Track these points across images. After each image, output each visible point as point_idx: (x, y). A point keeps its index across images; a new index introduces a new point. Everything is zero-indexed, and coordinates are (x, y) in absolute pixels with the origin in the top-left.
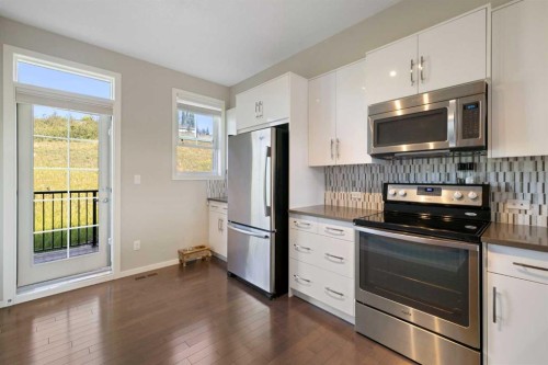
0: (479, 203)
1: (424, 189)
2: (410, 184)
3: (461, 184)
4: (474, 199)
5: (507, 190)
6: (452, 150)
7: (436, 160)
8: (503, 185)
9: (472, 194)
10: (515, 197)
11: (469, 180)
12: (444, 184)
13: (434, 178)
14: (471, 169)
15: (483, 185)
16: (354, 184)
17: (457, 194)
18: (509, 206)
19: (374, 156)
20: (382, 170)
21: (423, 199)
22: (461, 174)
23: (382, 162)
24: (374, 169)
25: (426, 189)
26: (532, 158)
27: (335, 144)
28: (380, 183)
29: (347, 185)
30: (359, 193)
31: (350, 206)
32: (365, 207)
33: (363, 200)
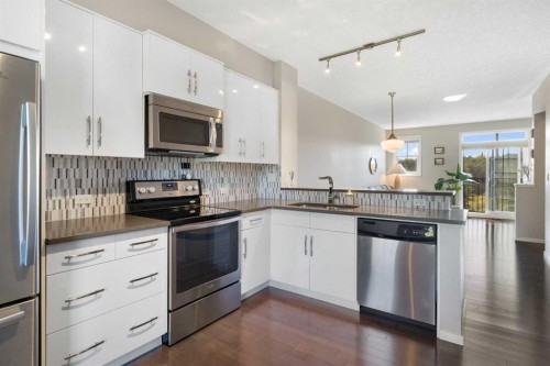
0: (197, 193)
4: (196, 190)
7: (167, 159)
14: (188, 168)
15: (197, 180)
24: (109, 163)
25: (167, 185)
29: (66, 186)
30: (86, 196)
31: (72, 216)
32: (97, 214)
33: (93, 205)
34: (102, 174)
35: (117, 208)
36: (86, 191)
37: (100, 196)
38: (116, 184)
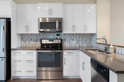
0: (60, 43)
1: (50, 40)
2: (47, 39)
3: (57, 39)
4: (60, 42)
5: (64, 40)
6: (57, 31)
7: (52, 33)
8: (64, 39)
9: (59, 41)
10: (65, 41)
11: (59, 38)
12: (54, 39)
13: (52, 37)
14: (59, 35)
15: (61, 39)
16: (31, 39)
17: (57, 41)
18: (65, 43)
19: (40, 32)
20: (40, 35)
21: (50, 43)
22: (57, 37)
23: (40, 33)
24: (37, 35)
25: (51, 40)
26: (68, 34)
27: (27, 27)
28: (39, 39)
29: (29, 40)
30: (33, 42)
31: (30, 46)
32: (35, 46)
33: (34, 44)
34: (36, 37)
35: (39, 45)
36: (33, 41)
37: (36, 42)
38: (39, 40)
